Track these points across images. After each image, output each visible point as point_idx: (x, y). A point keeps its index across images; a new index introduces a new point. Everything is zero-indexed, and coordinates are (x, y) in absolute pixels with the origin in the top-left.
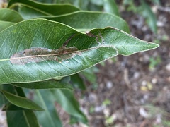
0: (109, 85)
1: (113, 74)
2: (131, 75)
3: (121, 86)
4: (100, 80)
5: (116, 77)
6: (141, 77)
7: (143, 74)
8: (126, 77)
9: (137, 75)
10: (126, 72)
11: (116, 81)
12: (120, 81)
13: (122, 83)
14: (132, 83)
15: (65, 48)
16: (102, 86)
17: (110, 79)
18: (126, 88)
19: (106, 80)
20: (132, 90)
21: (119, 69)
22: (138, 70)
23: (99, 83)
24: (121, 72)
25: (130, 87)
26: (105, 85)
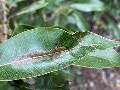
0: (92, 85)
1: (94, 76)
2: (108, 76)
3: (101, 85)
4: (84, 81)
5: (97, 78)
6: (116, 77)
7: (117, 74)
8: (104, 78)
9: (112, 76)
10: (104, 73)
11: (97, 81)
12: (100, 81)
13: (102, 82)
14: (109, 82)
15: (57, 48)
16: (86, 85)
17: (92, 80)
18: (105, 86)
19: (89, 81)
20: (110, 87)
21: (98, 72)
22: (113, 72)
23: (84, 84)
24: (99, 75)
25: (107, 85)
26: (89, 85)
